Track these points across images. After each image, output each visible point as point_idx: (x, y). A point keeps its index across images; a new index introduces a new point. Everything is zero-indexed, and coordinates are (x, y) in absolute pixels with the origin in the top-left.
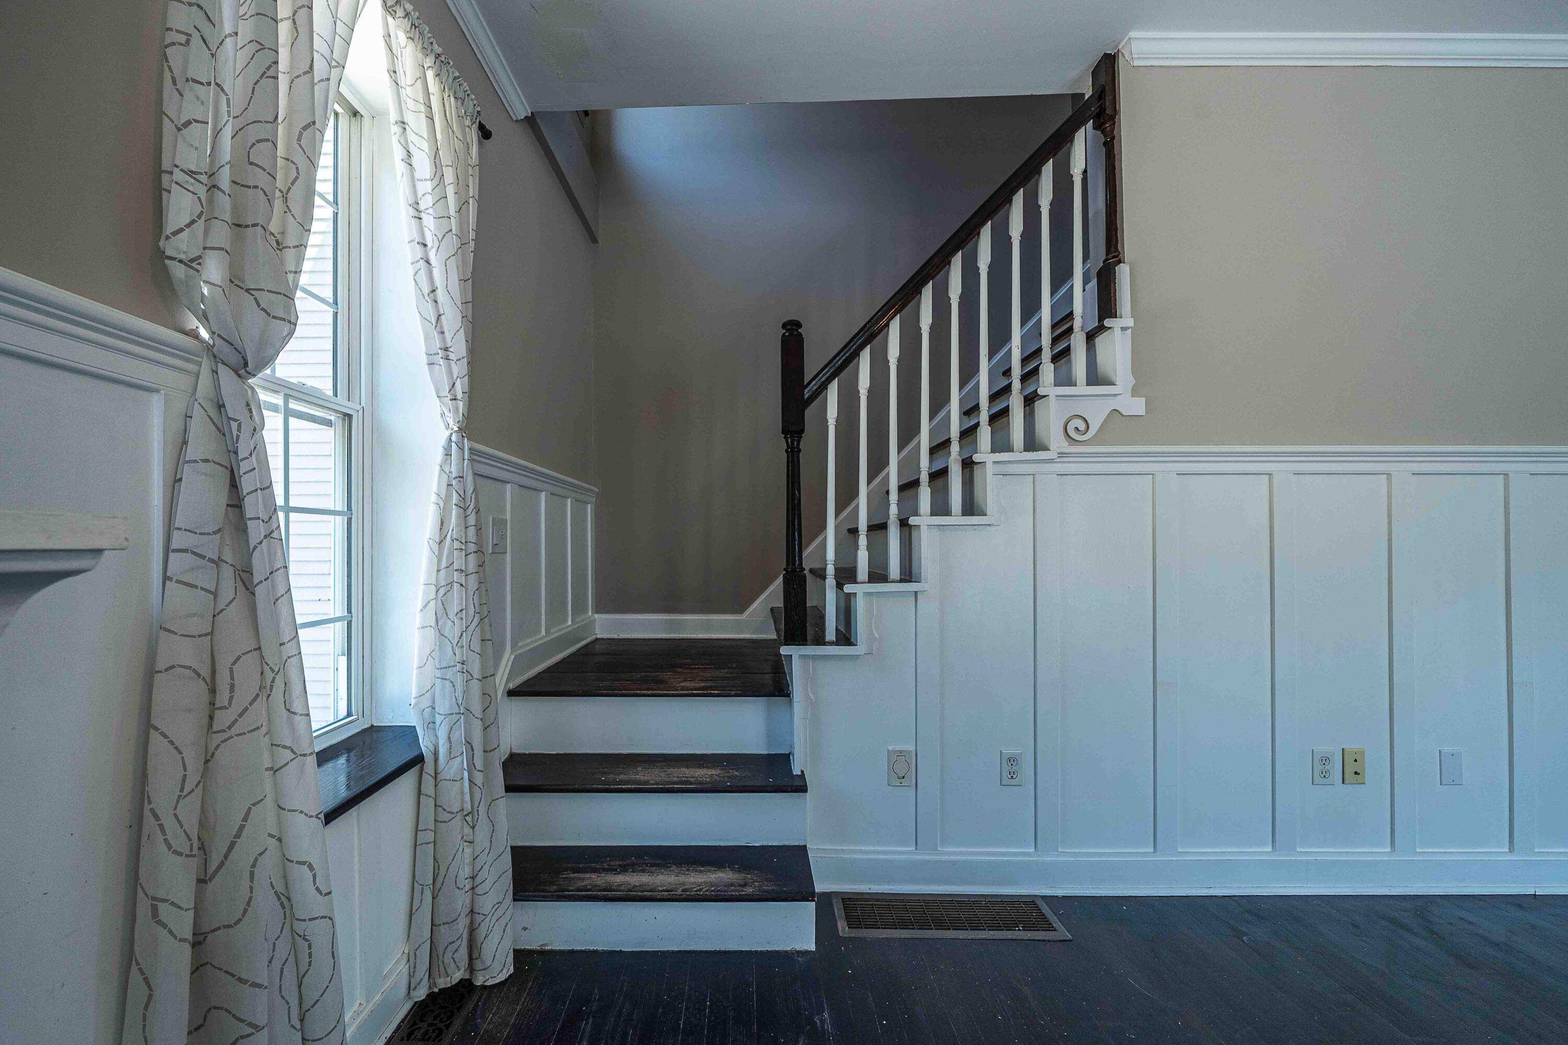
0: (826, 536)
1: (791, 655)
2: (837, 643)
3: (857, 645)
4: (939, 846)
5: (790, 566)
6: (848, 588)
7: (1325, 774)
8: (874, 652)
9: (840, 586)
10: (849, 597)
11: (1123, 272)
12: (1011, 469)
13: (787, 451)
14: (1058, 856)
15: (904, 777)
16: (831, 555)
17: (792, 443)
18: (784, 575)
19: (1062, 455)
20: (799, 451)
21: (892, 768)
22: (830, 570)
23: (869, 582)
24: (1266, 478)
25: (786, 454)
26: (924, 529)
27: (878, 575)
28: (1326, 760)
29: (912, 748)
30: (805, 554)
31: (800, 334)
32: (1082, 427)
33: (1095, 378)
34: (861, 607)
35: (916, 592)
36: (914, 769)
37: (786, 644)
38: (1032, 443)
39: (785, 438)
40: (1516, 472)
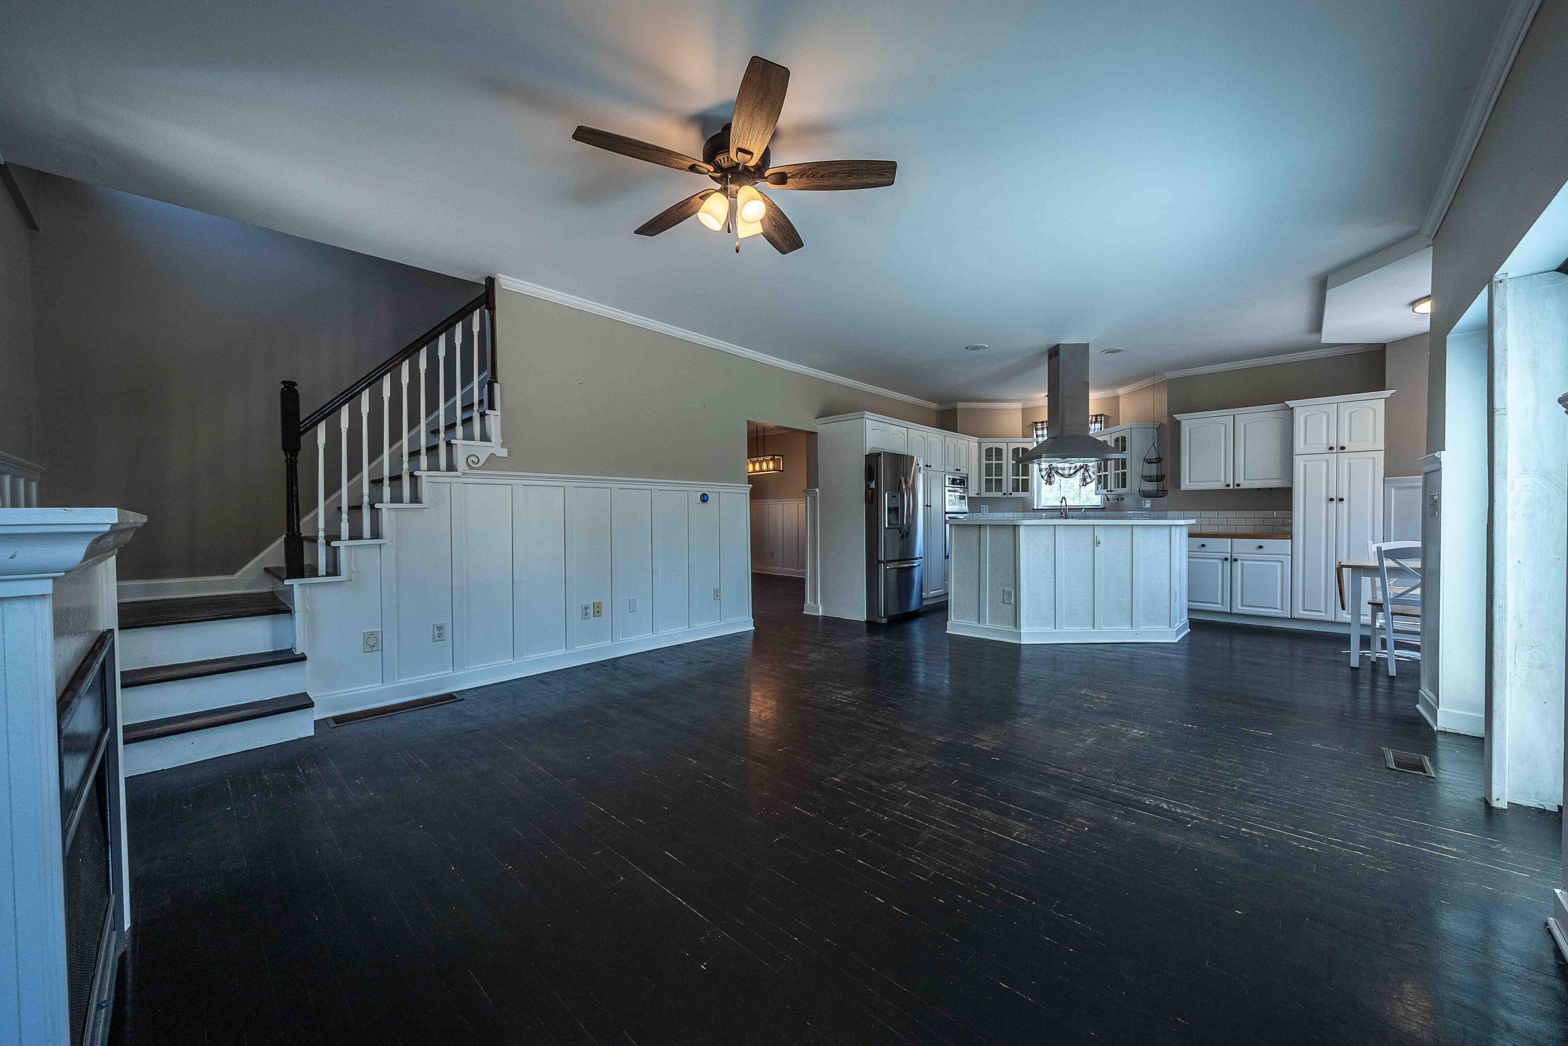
0: (318, 512)
1: (293, 585)
2: (328, 574)
3: (340, 576)
4: (397, 679)
5: (291, 532)
6: (334, 544)
7: (586, 614)
8: (353, 579)
9: (328, 543)
10: (336, 549)
11: (497, 387)
12: (438, 480)
13: (286, 461)
14: (464, 671)
15: (374, 646)
16: (321, 524)
17: (291, 458)
18: (285, 538)
19: (464, 474)
20: (297, 462)
21: (366, 642)
22: (321, 534)
23: (349, 540)
24: (563, 488)
25: (286, 464)
26: (384, 510)
27: (356, 535)
28: (586, 608)
29: (379, 629)
30: (301, 523)
31: (296, 391)
32: (476, 460)
33: (485, 437)
34: (343, 555)
35: (380, 544)
36: (380, 641)
37: (287, 579)
38: (451, 467)
39: (285, 453)
40: (655, 489)
